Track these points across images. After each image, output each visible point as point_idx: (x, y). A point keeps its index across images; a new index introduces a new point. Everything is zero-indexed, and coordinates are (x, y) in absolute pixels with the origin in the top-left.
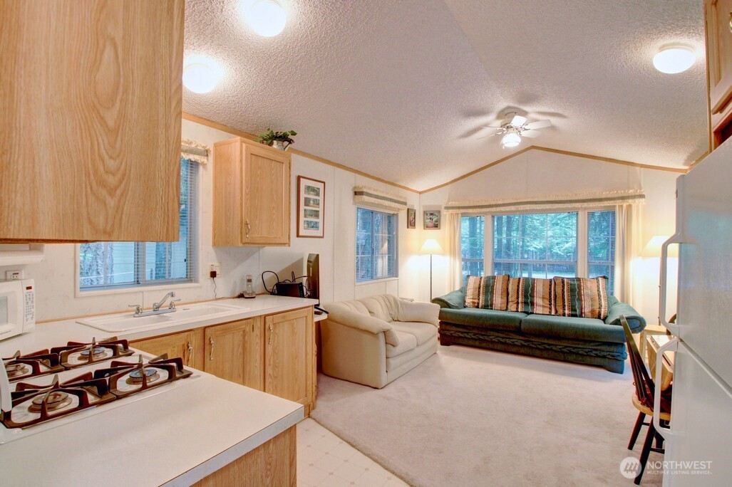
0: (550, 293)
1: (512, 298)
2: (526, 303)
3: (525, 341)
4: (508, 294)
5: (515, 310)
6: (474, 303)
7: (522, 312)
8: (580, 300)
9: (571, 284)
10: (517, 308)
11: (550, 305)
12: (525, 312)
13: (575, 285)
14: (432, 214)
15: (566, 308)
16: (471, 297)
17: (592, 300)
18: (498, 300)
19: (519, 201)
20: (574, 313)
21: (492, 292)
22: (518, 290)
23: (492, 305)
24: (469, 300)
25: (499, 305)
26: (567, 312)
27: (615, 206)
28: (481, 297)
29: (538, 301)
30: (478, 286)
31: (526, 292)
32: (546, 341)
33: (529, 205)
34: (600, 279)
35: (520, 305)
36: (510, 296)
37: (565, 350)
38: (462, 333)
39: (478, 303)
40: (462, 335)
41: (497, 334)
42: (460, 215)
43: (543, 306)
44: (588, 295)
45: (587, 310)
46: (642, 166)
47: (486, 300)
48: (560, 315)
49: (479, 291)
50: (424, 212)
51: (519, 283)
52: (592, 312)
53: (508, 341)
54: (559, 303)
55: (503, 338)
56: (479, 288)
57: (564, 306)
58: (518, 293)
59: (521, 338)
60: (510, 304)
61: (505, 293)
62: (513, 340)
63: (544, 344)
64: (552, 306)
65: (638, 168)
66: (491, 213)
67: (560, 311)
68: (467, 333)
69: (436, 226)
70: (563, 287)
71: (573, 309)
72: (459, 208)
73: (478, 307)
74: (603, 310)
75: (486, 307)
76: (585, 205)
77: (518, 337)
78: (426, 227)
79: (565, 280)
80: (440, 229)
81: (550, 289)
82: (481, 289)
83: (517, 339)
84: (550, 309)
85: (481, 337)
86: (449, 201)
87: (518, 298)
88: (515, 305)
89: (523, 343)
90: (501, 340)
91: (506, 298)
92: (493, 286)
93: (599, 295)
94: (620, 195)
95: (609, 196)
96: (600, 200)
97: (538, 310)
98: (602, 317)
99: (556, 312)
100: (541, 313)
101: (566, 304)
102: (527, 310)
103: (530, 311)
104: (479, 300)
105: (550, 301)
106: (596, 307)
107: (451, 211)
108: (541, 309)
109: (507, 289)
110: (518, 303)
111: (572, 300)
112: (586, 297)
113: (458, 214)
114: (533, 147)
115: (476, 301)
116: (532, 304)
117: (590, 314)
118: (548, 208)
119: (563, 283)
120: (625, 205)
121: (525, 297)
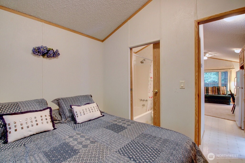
8: (220, 91)
13: (219, 88)
17: (223, 91)
26: (217, 94)
27: (228, 71)
29: (210, 92)
34: (224, 87)
44: (222, 90)
48: (215, 95)
54: (215, 92)
65: (233, 62)
70: (216, 89)
71: (219, 93)
76: (221, 70)
81: (212, 89)
84: (213, 93)
89: (207, 100)
93: (224, 90)
94: (229, 68)
95: (226, 68)
96: (224, 69)
98: (225, 95)
100: (210, 94)
106: (224, 93)
111: (218, 91)
116: (208, 92)
117: (222, 94)
119: (216, 87)
120: (230, 70)
121: (207, 91)
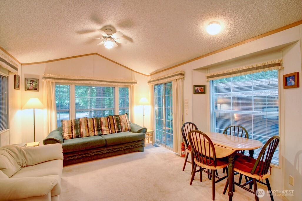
0: (108, 124)
1: (91, 128)
2: (98, 130)
3: (108, 150)
4: (88, 127)
5: (94, 135)
6: (69, 136)
7: (97, 135)
8: (121, 124)
9: (116, 118)
10: (95, 134)
11: (109, 129)
12: (99, 135)
13: (118, 118)
14: (32, 81)
15: (116, 129)
16: (67, 133)
17: (125, 124)
18: (84, 132)
19: (91, 79)
20: (119, 131)
21: (80, 128)
22: (94, 124)
23: (81, 135)
24: (66, 135)
25: (85, 134)
26: (116, 131)
27: (128, 86)
28: (73, 131)
29: (104, 128)
30: (70, 125)
31: (98, 124)
32: (117, 147)
33: (96, 82)
34: (125, 115)
35: (96, 132)
36: (89, 128)
37: (125, 149)
38: (72, 157)
39: (73, 136)
40: (72, 158)
41: (93, 151)
42: (54, 84)
43: (106, 130)
44: (123, 122)
45: (124, 128)
46: (136, 72)
47: (77, 133)
48: (114, 133)
49: (72, 129)
50: (26, 79)
51: (93, 121)
52: (126, 129)
53: (99, 153)
54: (113, 127)
55: (97, 152)
56: (72, 127)
57: (115, 128)
58: (94, 126)
59: (105, 149)
60: (90, 132)
61: (87, 127)
62: (102, 152)
63: (116, 149)
64: (110, 129)
65: (134, 72)
66: (74, 83)
67: (114, 131)
68: (75, 156)
69: (35, 89)
70: (113, 120)
71: (119, 129)
72: (54, 79)
73: (72, 138)
74: (129, 127)
75: (77, 137)
76: (119, 84)
77: (104, 149)
78: (27, 89)
79: (113, 116)
80: (39, 91)
81: (108, 122)
82: (73, 127)
83: (104, 151)
84: (109, 131)
85: (84, 156)
86: (45, 73)
87: (94, 128)
88: (93, 132)
89: (107, 151)
90: (96, 153)
91: (87, 130)
92: (80, 124)
93: (127, 121)
94: (130, 82)
95: (127, 82)
96: (124, 83)
97: (105, 132)
98: (129, 130)
99: (112, 132)
100: (106, 134)
101: (116, 127)
102: (100, 134)
103: (101, 134)
104: (72, 133)
105: (109, 128)
106: (127, 127)
107: (48, 80)
108: (106, 131)
109: (87, 124)
110: (94, 131)
111: (118, 125)
112: (123, 123)
113: (53, 82)
114: (96, 54)
115: (71, 134)
116: (101, 130)
117: (125, 130)
118: (105, 84)
119: (113, 118)
120: (131, 86)
121: (98, 127)
